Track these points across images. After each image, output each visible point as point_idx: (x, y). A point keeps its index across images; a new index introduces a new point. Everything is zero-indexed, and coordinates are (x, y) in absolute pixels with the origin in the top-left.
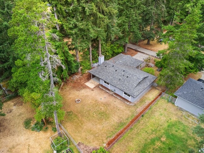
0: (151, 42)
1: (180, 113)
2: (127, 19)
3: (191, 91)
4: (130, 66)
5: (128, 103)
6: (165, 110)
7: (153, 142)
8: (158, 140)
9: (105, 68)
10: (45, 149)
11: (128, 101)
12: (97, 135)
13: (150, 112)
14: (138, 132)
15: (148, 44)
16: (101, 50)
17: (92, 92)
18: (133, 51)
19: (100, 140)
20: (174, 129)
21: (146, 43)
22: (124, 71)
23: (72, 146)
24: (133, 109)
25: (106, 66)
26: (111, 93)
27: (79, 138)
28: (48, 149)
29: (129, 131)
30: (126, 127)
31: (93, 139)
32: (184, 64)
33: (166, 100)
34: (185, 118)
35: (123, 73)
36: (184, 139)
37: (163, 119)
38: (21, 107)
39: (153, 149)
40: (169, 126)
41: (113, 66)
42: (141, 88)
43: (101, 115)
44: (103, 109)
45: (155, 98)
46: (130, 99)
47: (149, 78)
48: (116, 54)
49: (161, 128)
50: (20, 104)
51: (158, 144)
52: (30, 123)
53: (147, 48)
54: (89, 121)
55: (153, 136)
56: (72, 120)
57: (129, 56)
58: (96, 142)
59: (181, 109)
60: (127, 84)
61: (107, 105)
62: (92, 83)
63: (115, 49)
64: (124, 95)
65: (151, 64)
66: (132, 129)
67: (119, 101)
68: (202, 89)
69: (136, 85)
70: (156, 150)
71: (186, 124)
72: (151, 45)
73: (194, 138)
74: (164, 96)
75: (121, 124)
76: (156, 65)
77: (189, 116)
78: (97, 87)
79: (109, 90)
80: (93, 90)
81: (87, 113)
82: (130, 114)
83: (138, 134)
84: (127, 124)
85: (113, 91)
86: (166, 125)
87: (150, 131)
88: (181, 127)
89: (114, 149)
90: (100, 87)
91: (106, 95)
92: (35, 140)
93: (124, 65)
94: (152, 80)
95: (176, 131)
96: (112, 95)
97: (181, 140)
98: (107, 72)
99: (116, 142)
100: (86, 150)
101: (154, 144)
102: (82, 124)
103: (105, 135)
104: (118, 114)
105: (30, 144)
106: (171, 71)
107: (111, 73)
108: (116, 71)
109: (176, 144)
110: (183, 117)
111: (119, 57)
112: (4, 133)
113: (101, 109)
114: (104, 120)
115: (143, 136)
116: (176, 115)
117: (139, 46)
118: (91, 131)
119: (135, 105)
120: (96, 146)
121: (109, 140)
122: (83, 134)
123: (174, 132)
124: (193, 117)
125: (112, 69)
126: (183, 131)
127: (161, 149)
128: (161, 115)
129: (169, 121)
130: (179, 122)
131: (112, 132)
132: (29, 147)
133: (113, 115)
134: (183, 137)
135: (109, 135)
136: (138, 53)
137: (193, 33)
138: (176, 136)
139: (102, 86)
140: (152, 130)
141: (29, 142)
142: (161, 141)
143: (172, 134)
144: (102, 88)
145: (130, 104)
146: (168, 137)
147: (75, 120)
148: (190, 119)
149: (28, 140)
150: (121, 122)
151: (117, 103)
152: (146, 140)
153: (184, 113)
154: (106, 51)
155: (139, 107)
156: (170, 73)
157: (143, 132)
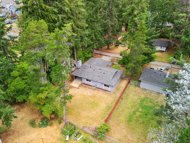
0: (110, 47)
1: (145, 92)
2: (92, 30)
3: (149, 75)
4: (102, 66)
5: (109, 93)
6: (135, 92)
7: (134, 113)
8: (137, 111)
9: (85, 69)
10: (57, 137)
11: (108, 91)
12: (94, 119)
13: (126, 95)
14: (123, 109)
15: (108, 48)
16: (77, 56)
17: (78, 90)
18: (98, 55)
19: (98, 122)
20: (145, 102)
21: (107, 48)
22: (100, 69)
23: (78, 130)
24: (114, 96)
25: (85, 68)
26: (94, 88)
27: (82, 124)
28: (60, 137)
29: (116, 110)
30: (113, 108)
31: (92, 122)
32: (141, 57)
33: (134, 86)
34: (149, 94)
35: (100, 71)
36: (153, 107)
37: (136, 98)
38: (19, 113)
39: (136, 117)
40: (141, 101)
41: (91, 67)
42: (115, 79)
43: (92, 105)
44: (92, 100)
45: (126, 85)
46: (109, 89)
47: (119, 72)
48: (87, 58)
49: (136, 103)
50: (18, 111)
51: (138, 114)
52: (35, 123)
53: (108, 52)
54: (84, 111)
55: (133, 110)
56: (70, 113)
57: (99, 58)
58: (95, 123)
59: (145, 90)
60: (105, 78)
61: (93, 96)
62: (76, 83)
63: (86, 55)
64: (104, 87)
65: (115, 63)
66: (117, 109)
67: (102, 92)
68: (155, 73)
69: (112, 78)
70: (138, 117)
71: (151, 98)
72: (110, 49)
73: (158, 105)
74: (131, 83)
75: (109, 107)
76: (119, 63)
77: (151, 93)
78: (81, 85)
79: (91, 86)
80: (78, 88)
81: (80, 105)
82: (113, 99)
83: (123, 111)
84: (113, 106)
85: (95, 86)
86: (139, 101)
87: (130, 107)
88: (149, 100)
89: (110, 124)
90: (83, 85)
91: (90, 90)
92: (46, 134)
93: (98, 65)
94: (121, 73)
95: (147, 103)
96: (95, 89)
97: (151, 108)
98: (87, 72)
99: (110, 119)
100: (90, 130)
101: (136, 114)
102: (79, 114)
103: (100, 117)
104: (105, 101)
105: (43, 137)
106: (134, 64)
107: (91, 73)
108: (94, 70)
109: (149, 111)
110: (148, 94)
111: (91, 60)
112: (14, 135)
113: (90, 100)
114: (95, 108)
115: (127, 111)
116: (143, 93)
117: (102, 51)
118: (88, 117)
119: (114, 93)
120: (97, 125)
121: (104, 119)
122: (84, 120)
123: (145, 104)
124: (154, 92)
125: (90, 69)
126: (150, 102)
127: (141, 116)
128: (134, 95)
129: (140, 98)
130: (146, 97)
131: (104, 114)
132: (42, 139)
133: (101, 103)
134: (152, 106)
135: (103, 117)
136: (103, 56)
137: (144, 36)
138: (147, 106)
139: (85, 84)
140: (131, 106)
141: (41, 136)
142: (139, 111)
143: (145, 106)
144: (85, 86)
145: (110, 93)
146: (142, 108)
147: (72, 112)
148: (152, 94)
149: (39, 136)
150: (108, 106)
151: (101, 94)
152: (129, 113)
153: (148, 91)
154: (80, 57)
155: (117, 93)
156: (134, 66)
157: (126, 109)
